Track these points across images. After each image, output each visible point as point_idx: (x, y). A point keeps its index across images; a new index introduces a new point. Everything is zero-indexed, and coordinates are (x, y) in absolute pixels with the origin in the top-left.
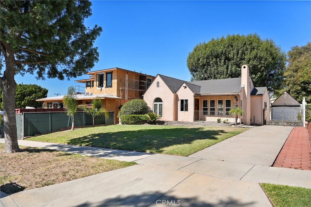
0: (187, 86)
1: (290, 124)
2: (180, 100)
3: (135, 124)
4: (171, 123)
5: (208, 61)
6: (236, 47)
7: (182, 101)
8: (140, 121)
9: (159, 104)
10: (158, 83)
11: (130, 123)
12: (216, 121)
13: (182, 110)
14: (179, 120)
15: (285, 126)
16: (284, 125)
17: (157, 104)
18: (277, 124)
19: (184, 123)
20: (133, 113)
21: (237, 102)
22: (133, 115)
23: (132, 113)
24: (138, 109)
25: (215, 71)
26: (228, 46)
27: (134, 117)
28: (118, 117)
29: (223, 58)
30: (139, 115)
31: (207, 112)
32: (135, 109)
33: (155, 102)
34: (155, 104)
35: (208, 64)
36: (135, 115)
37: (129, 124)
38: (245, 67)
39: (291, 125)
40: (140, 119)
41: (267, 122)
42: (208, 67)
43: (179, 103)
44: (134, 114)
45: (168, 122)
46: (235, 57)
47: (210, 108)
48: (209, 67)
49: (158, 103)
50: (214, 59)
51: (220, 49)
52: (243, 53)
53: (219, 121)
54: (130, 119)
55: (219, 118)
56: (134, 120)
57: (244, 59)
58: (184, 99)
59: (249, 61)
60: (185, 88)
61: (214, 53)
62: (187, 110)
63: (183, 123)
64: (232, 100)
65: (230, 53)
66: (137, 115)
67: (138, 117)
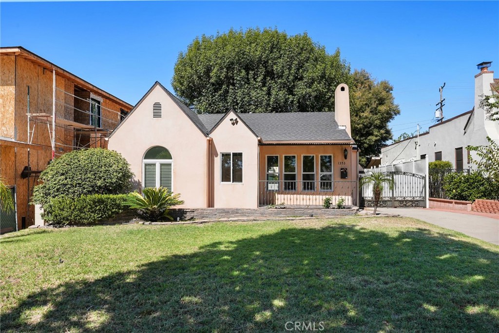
0: (238, 120)
1: (405, 203)
2: (219, 153)
3: (102, 222)
4: (202, 213)
5: (230, 74)
6: (288, 53)
7: (226, 156)
8: (117, 213)
9: (162, 165)
10: (157, 107)
11: (85, 221)
12: (322, 203)
13: (225, 178)
14: (218, 205)
15: (396, 207)
16: (395, 205)
17: (155, 165)
18: (383, 205)
19: (240, 212)
20: (94, 190)
21: (345, 161)
22: (96, 196)
23: (91, 189)
24: (111, 178)
25: (244, 98)
26: (272, 48)
27: (101, 201)
28: (31, 203)
29: (262, 70)
30: (115, 196)
31: (295, 182)
32: (100, 178)
33: (145, 158)
34: (146, 165)
35: (230, 81)
36: (104, 196)
37: (83, 225)
38: (343, 89)
39: (406, 206)
40: (118, 206)
41: (366, 202)
42: (228, 86)
43: (218, 161)
44: (97, 192)
45: (193, 211)
46: (286, 72)
47: (285, 175)
48: (231, 87)
49: (158, 162)
50: (243, 71)
51: (255, 52)
52: (300, 66)
53: (328, 204)
54: (89, 207)
55: (327, 197)
56: (100, 210)
57: (301, 79)
58: (231, 151)
59: (312, 83)
60: (233, 124)
61: (242, 58)
62: (238, 178)
63: (237, 213)
64: (334, 157)
65: (275, 64)
66: (111, 196)
67: (115, 200)
